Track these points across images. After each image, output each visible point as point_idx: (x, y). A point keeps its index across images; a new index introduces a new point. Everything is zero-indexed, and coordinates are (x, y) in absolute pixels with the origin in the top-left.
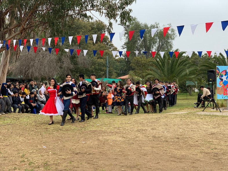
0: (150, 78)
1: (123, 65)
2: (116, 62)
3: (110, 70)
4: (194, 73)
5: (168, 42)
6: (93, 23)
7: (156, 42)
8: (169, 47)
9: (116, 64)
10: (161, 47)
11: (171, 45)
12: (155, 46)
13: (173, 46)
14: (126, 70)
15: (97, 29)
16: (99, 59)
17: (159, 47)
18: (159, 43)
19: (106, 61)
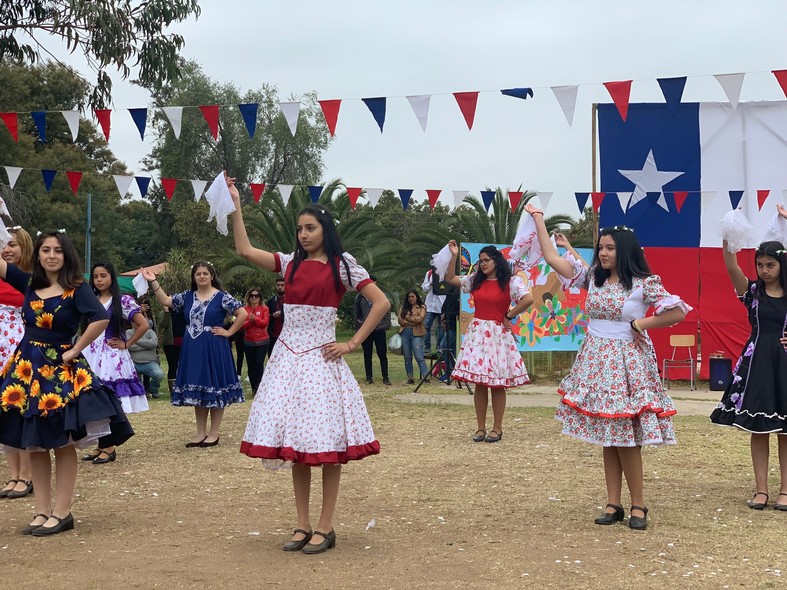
0: (243, 275)
1: (148, 228)
2: (120, 215)
3: (97, 246)
4: (390, 263)
5: (307, 155)
6: (36, 73)
7: (265, 154)
8: (310, 172)
9: (122, 222)
10: (283, 170)
11: (316, 167)
12: (262, 166)
13: (323, 168)
14: (156, 246)
15: (51, 96)
16: (58, 204)
17: (275, 170)
18: (277, 157)
19: (85, 210)
